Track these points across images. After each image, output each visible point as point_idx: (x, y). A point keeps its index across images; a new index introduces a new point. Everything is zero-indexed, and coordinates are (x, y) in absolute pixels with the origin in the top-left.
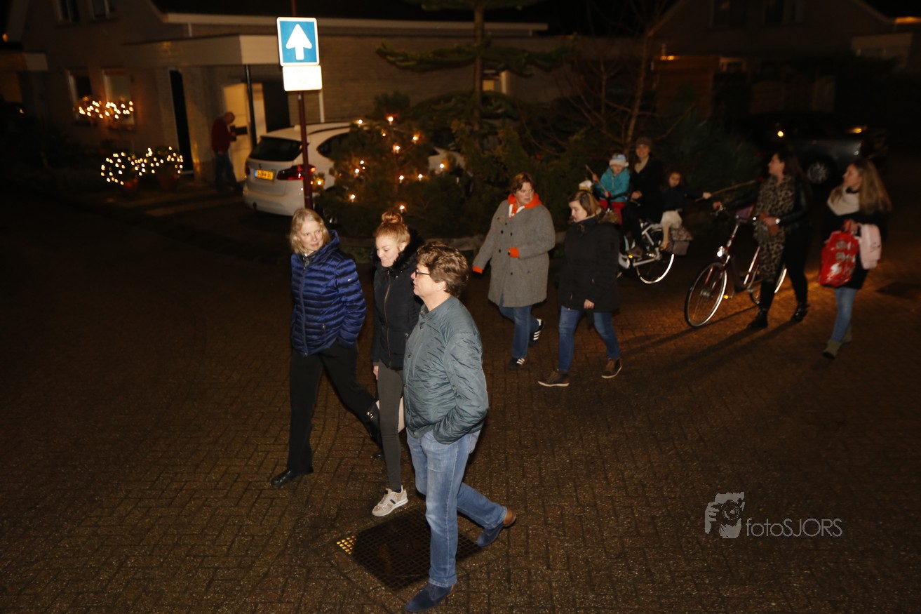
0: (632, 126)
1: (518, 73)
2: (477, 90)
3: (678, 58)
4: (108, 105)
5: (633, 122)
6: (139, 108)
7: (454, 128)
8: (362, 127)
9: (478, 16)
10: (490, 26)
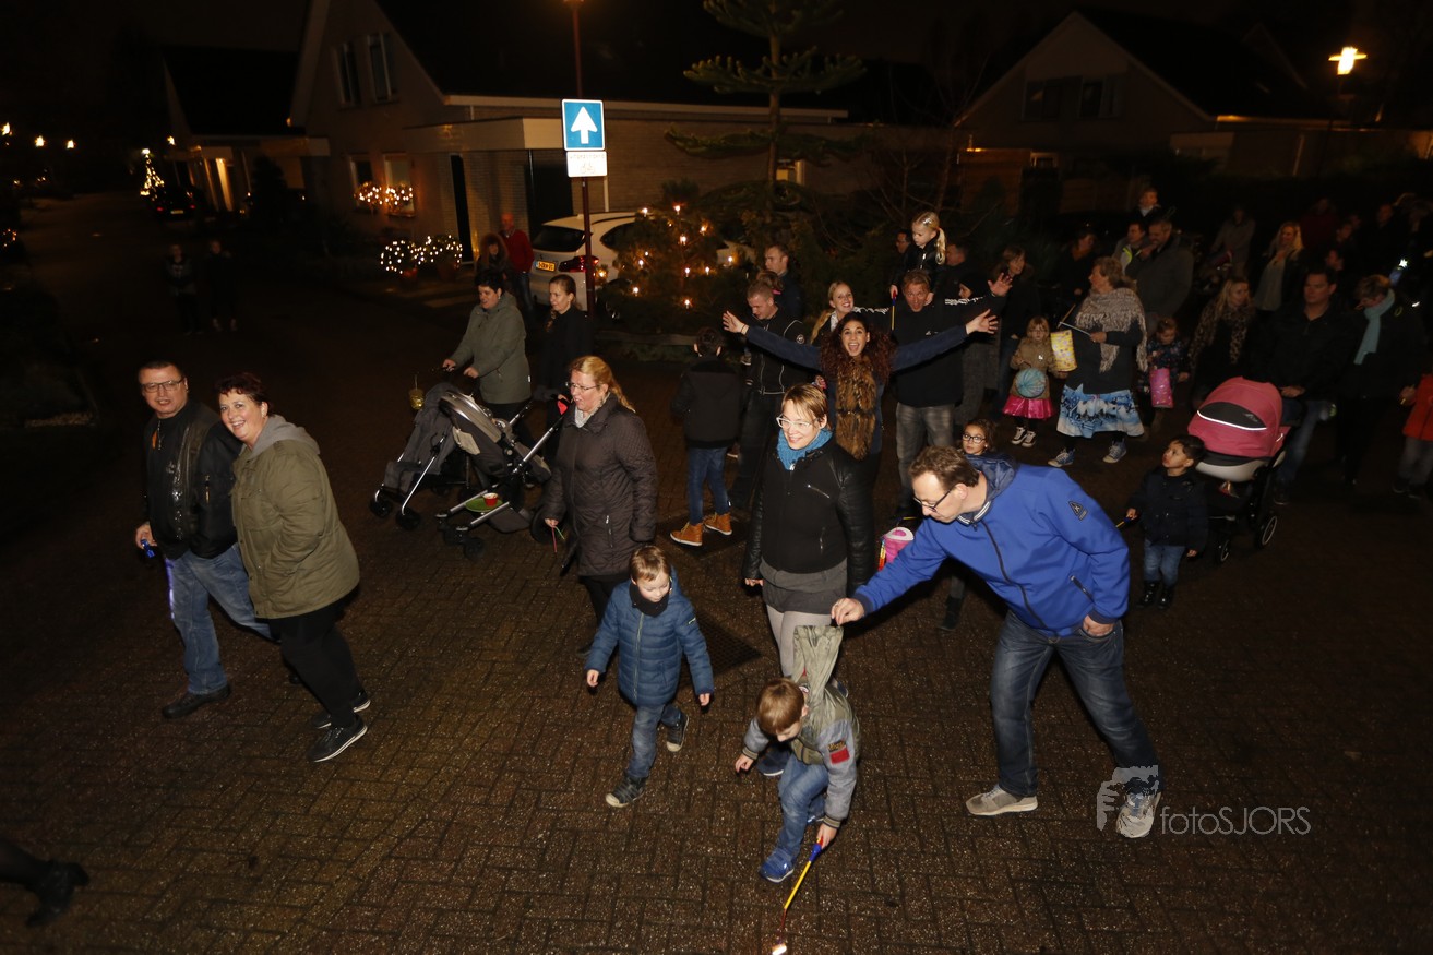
1: (815, 162)
2: (770, 179)
3: (985, 150)
4: (388, 191)
7: (745, 218)
8: (647, 216)
9: (773, 101)
10: (786, 112)
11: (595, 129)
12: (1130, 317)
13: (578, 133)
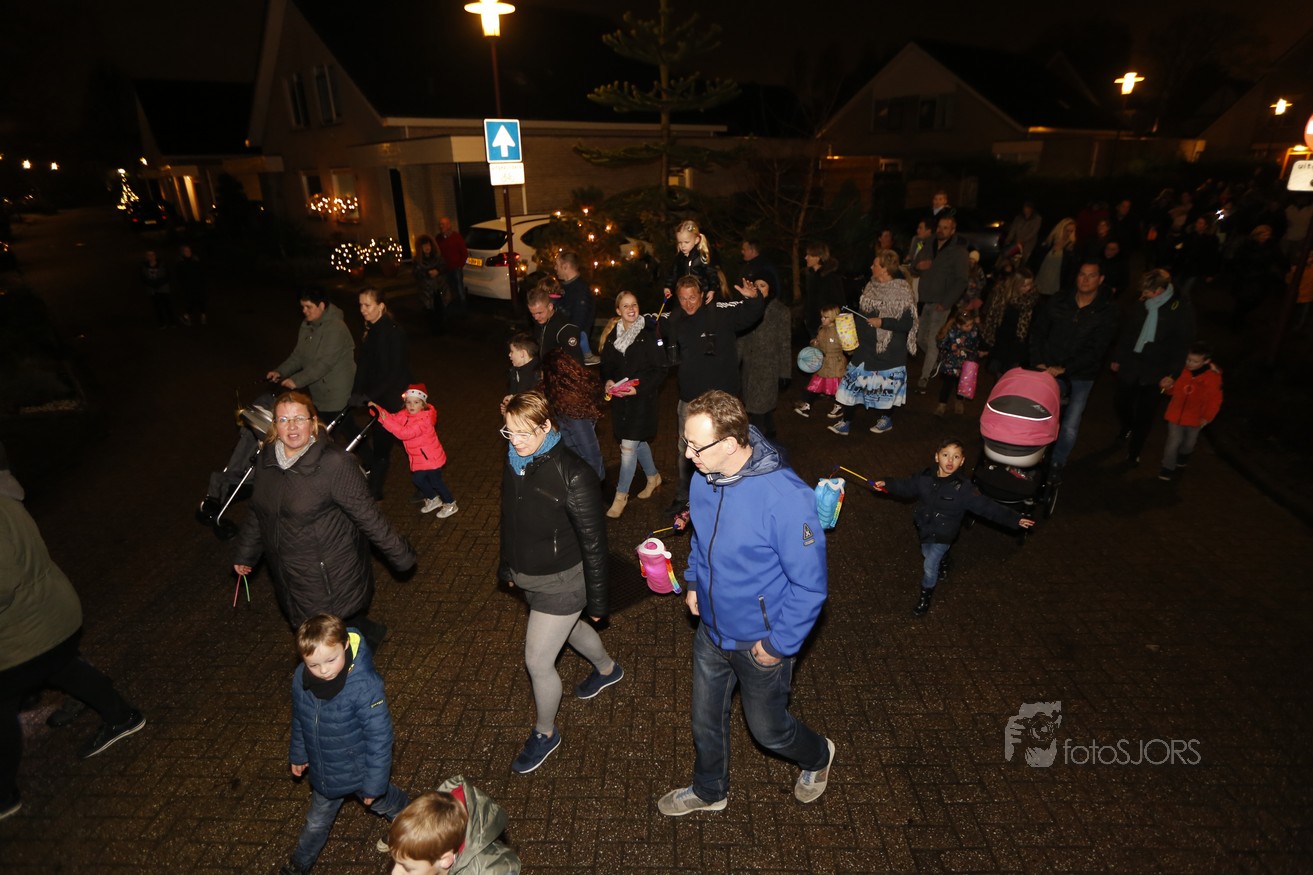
0: (801, 218)
1: (700, 169)
2: (664, 184)
3: (842, 158)
4: (336, 201)
5: (803, 215)
6: (363, 203)
7: (643, 218)
8: (560, 218)
9: (664, 118)
10: (675, 127)
11: (513, 144)
12: (903, 306)
13: (499, 147)
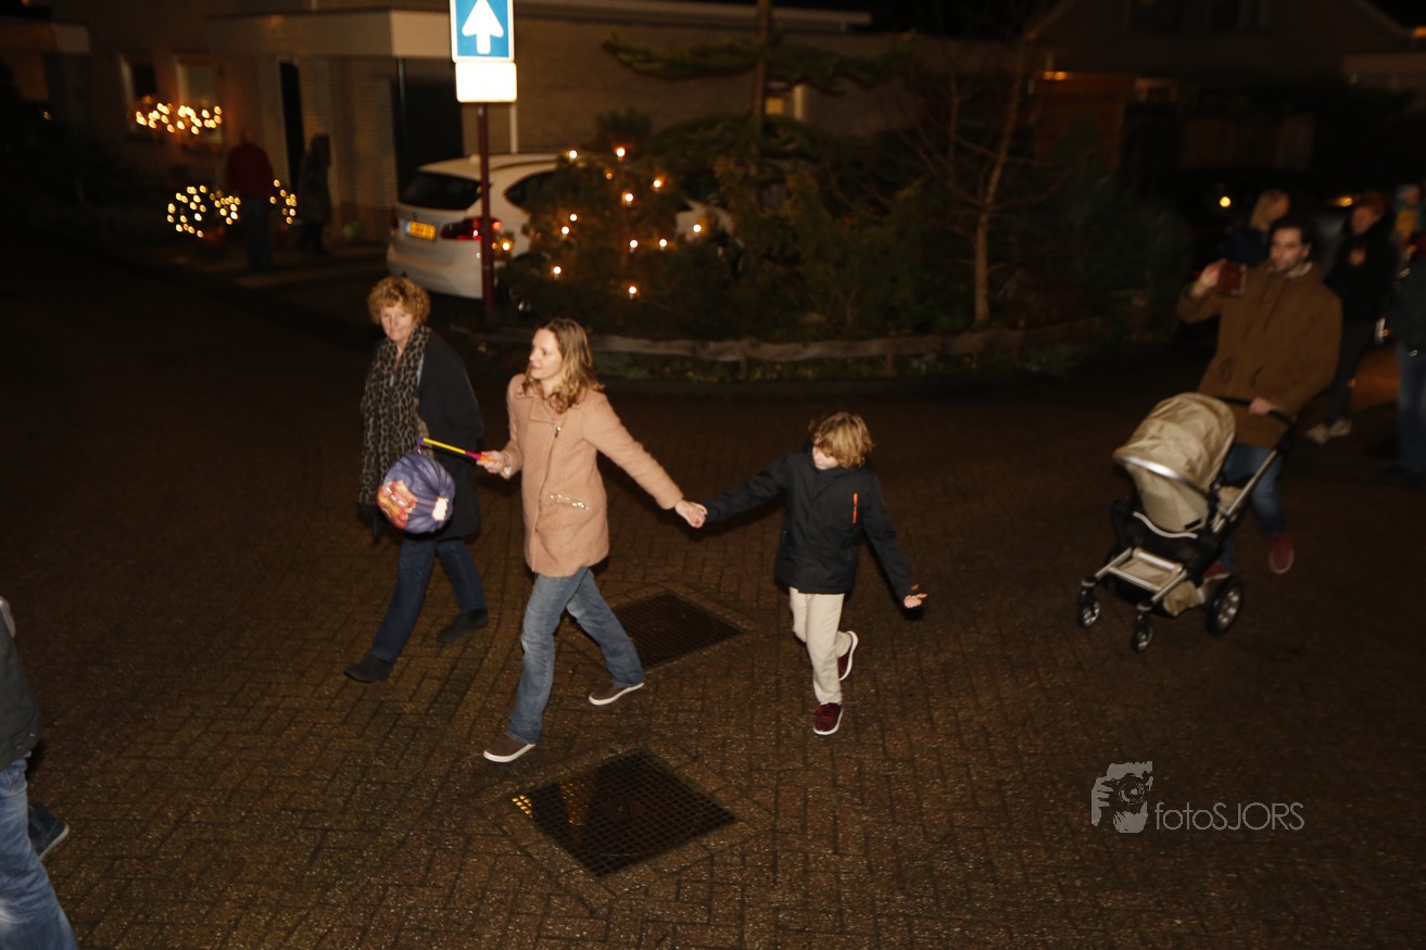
0: (994, 180)
1: (822, 88)
2: (757, 111)
3: (1071, 76)
5: (996, 174)
6: (231, 118)
7: (718, 171)
8: (575, 162)
10: (781, 14)
11: (499, 32)
